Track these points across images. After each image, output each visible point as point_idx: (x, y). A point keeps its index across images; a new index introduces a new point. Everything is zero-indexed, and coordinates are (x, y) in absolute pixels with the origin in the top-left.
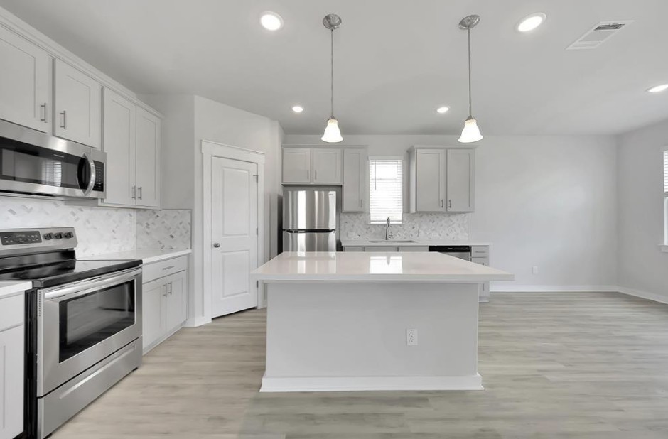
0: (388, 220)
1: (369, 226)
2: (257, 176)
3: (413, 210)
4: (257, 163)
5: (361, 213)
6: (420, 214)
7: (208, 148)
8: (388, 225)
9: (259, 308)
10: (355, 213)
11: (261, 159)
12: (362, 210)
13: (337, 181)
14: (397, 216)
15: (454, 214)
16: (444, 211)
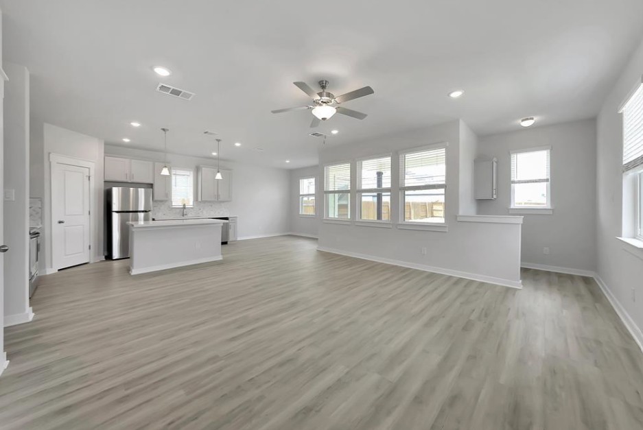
0: (184, 205)
1: (172, 209)
2: (89, 177)
3: (200, 200)
4: (89, 168)
5: (166, 201)
6: (205, 202)
7: (54, 158)
8: (184, 208)
9: (92, 262)
10: (161, 201)
11: (92, 166)
12: (167, 199)
13: (150, 181)
14: (190, 203)
15: (223, 202)
16: (217, 201)
